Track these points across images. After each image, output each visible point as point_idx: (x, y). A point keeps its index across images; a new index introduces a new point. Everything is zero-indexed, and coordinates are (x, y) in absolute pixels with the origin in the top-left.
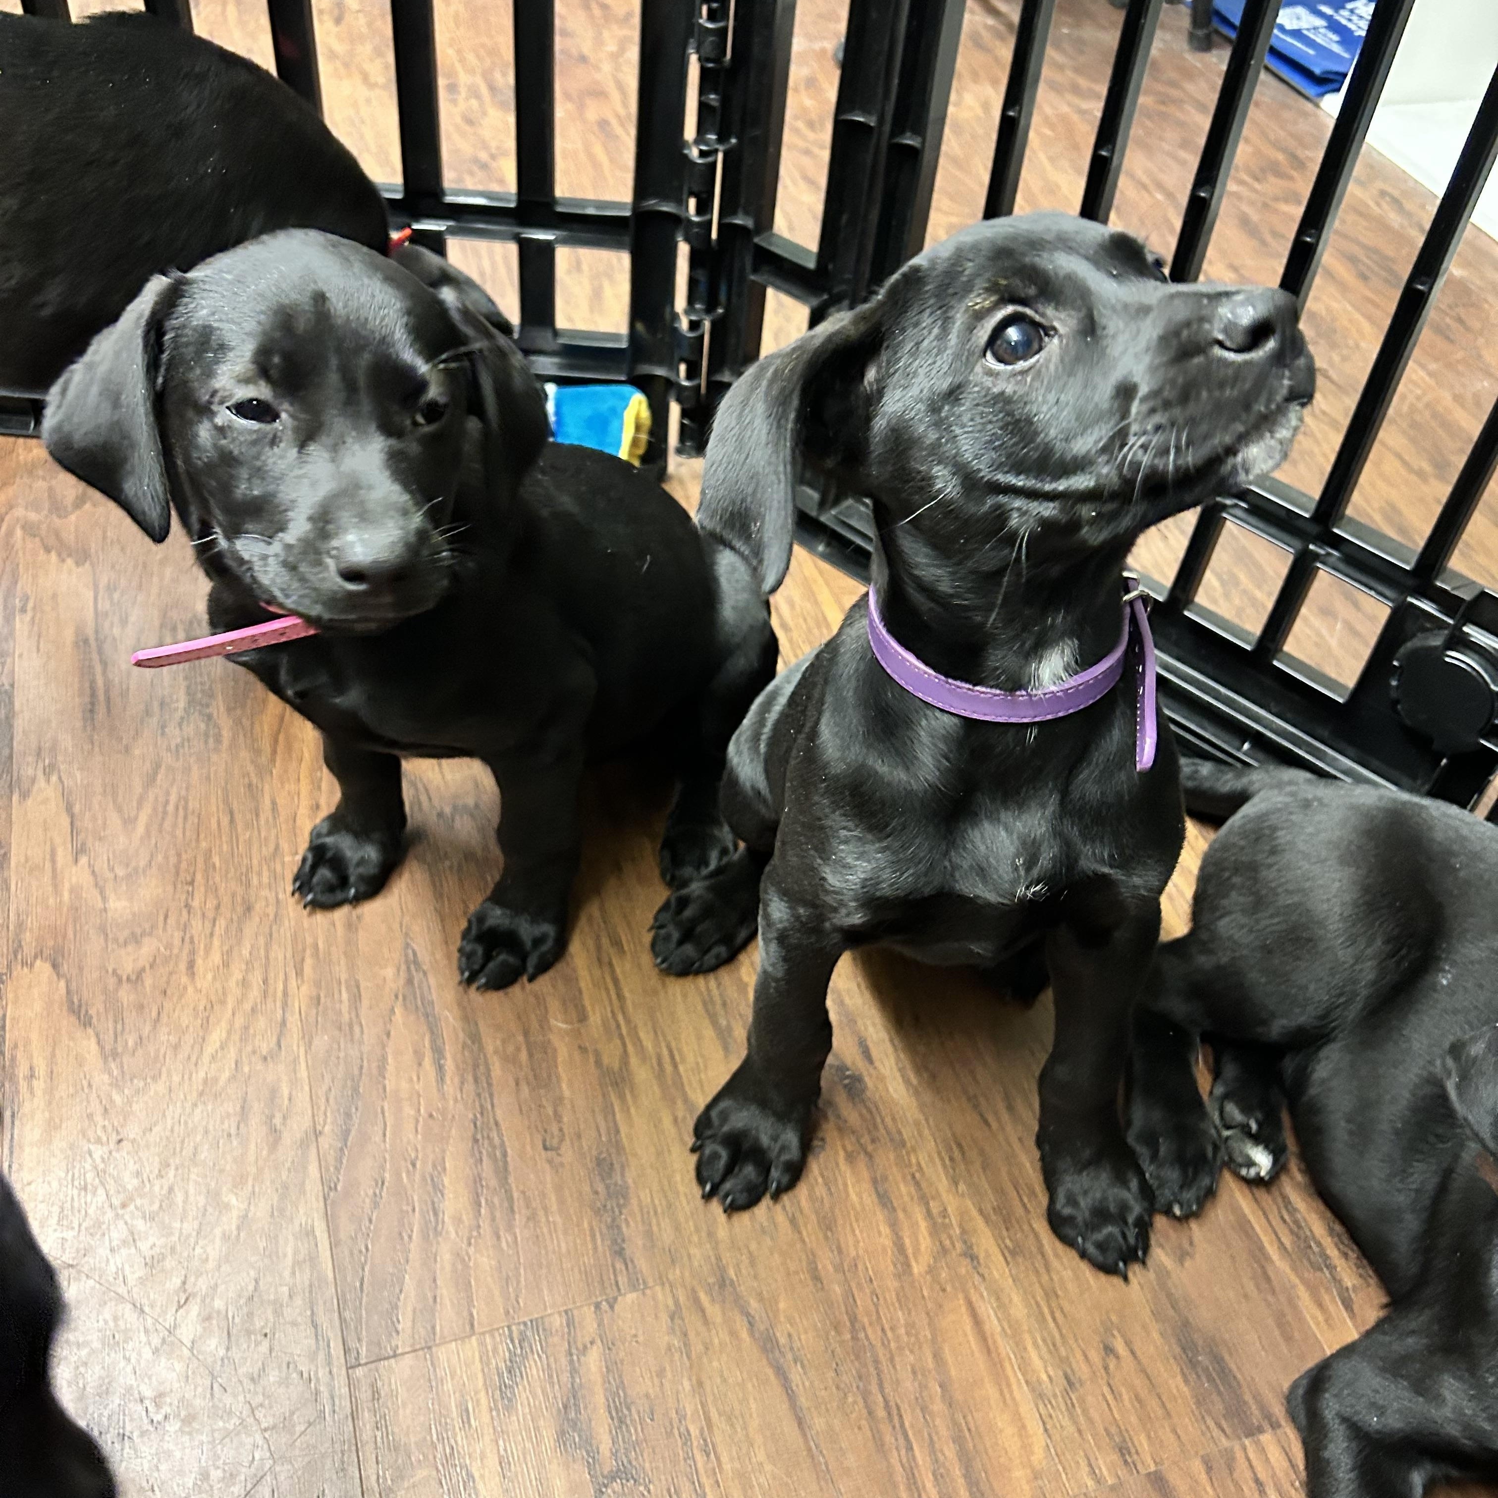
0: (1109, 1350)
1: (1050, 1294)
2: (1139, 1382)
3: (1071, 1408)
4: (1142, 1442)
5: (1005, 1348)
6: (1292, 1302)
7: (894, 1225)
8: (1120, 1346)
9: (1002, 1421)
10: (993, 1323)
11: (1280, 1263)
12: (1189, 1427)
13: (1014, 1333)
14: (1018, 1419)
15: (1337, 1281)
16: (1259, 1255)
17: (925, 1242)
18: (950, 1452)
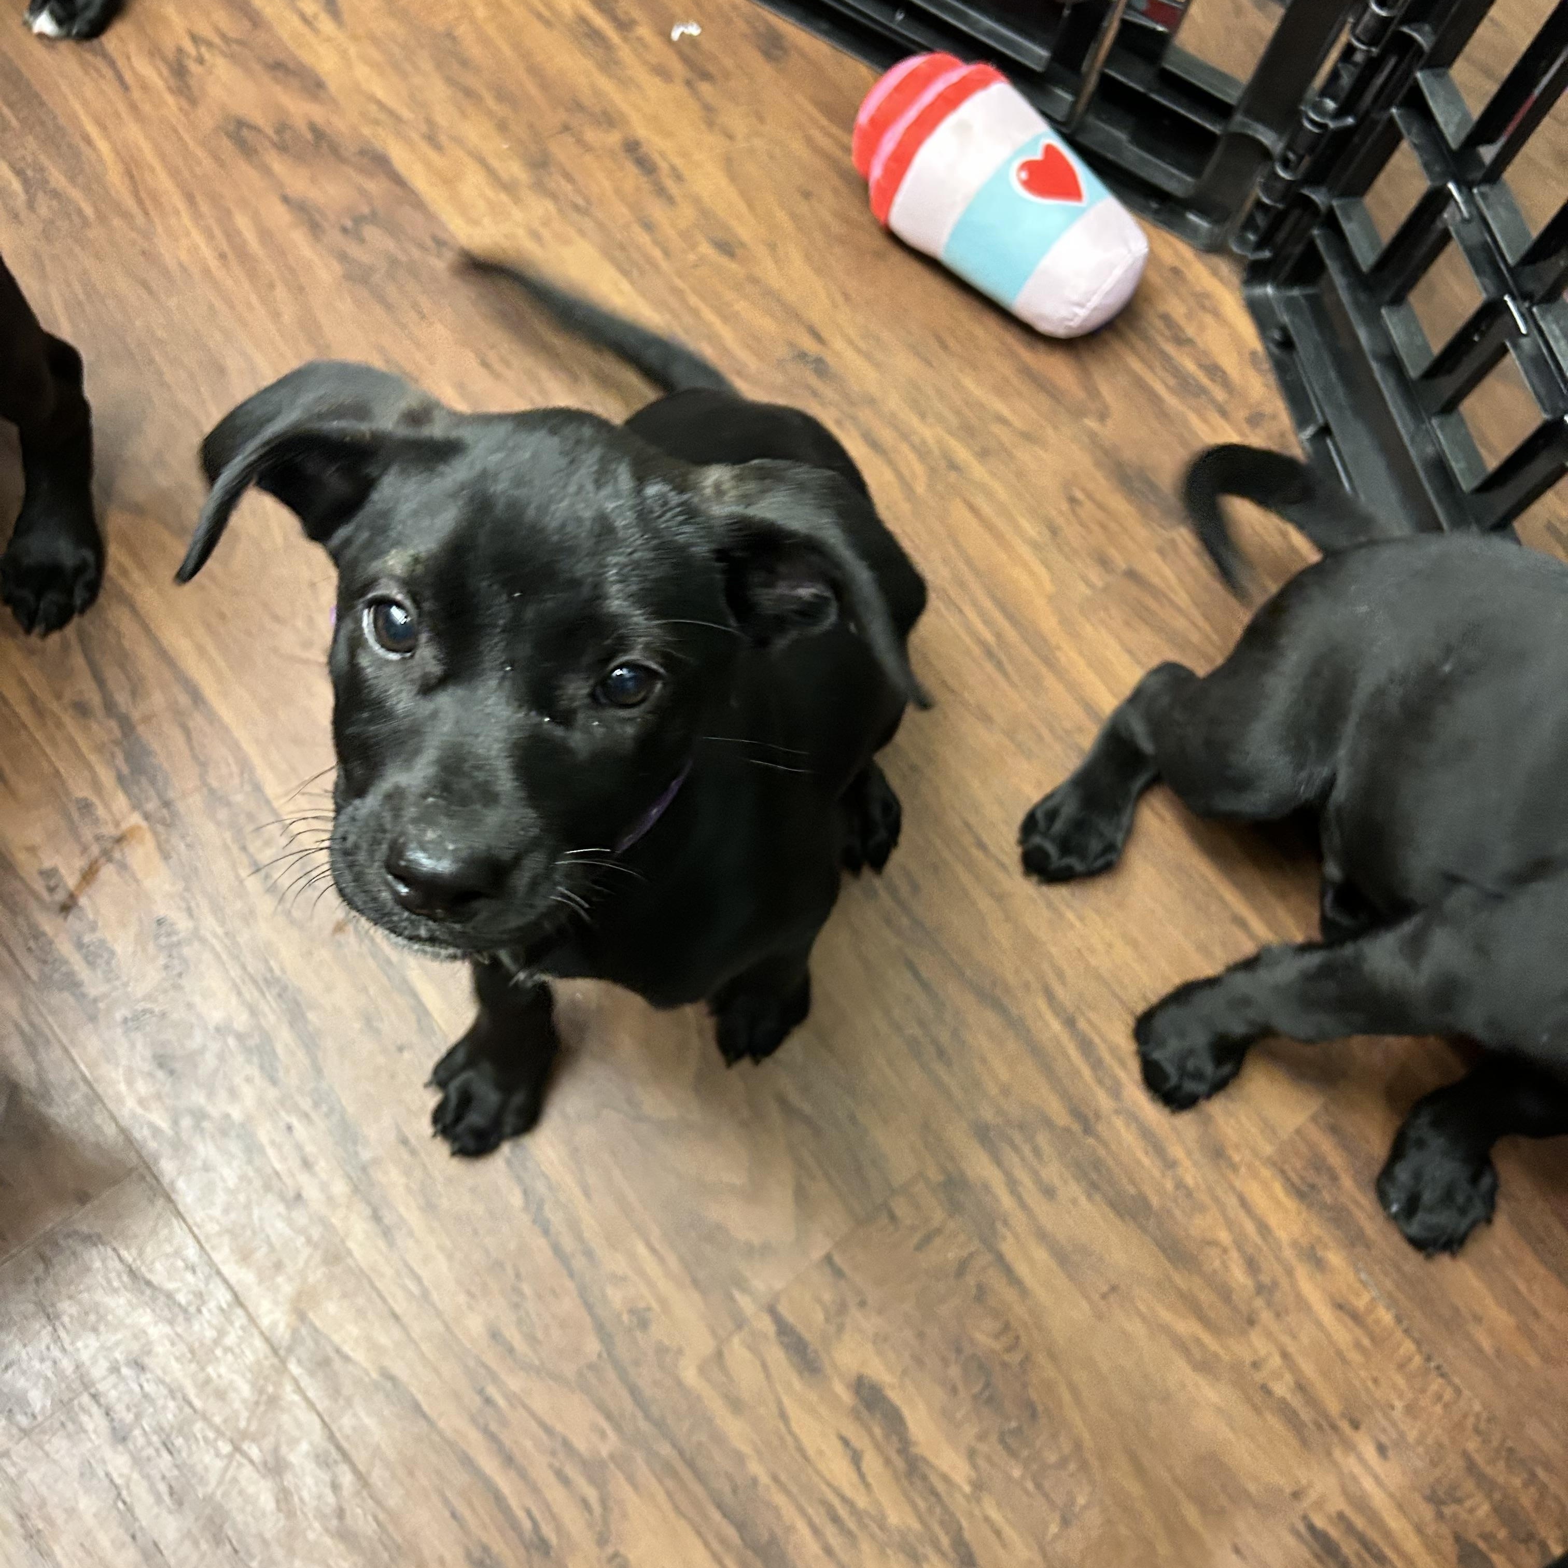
0: (1072, 500)
1: (1020, 474)
2: (1100, 515)
3: (1060, 549)
4: (1112, 552)
5: (1001, 524)
6: (1186, 423)
7: (891, 463)
8: (1079, 495)
9: (1017, 573)
10: (987, 509)
11: (1172, 401)
12: (1142, 533)
13: (1004, 511)
14: (1025, 566)
15: (1213, 401)
16: (1154, 398)
17: (919, 468)
18: (988, 604)
